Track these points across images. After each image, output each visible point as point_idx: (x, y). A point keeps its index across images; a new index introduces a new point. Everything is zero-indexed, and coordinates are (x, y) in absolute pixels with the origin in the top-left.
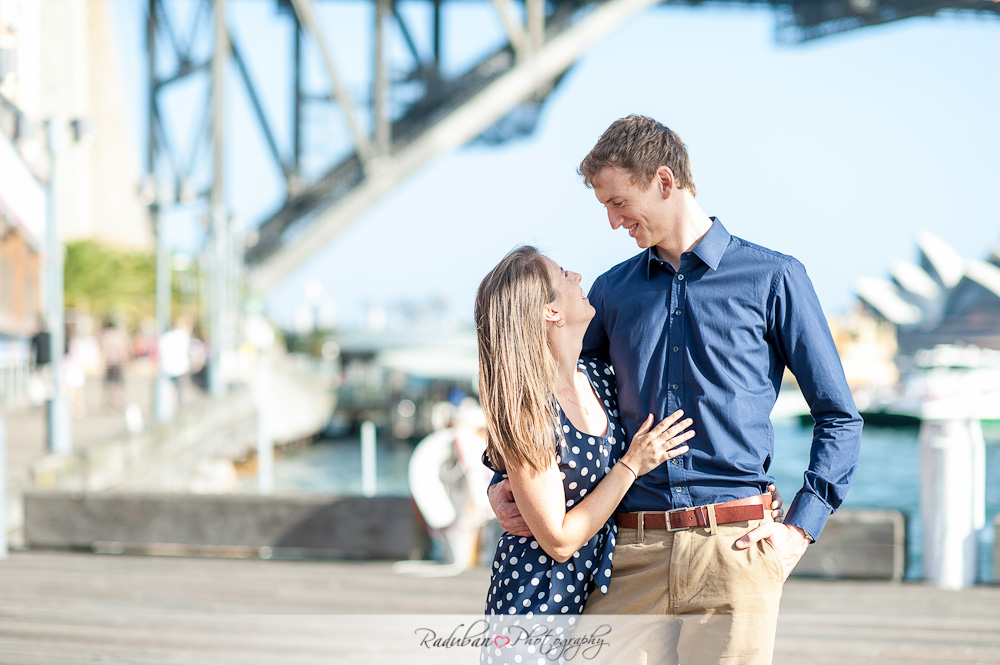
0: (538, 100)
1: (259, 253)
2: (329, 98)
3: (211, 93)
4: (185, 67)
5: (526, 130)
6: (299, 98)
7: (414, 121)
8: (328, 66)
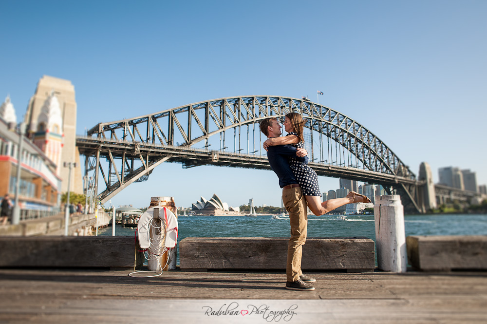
0: (147, 174)
1: (103, 197)
2: (115, 174)
3: (96, 171)
4: (92, 168)
5: (146, 179)
6: (110, 173)
7: (128, 178)
8: (115, 169)
